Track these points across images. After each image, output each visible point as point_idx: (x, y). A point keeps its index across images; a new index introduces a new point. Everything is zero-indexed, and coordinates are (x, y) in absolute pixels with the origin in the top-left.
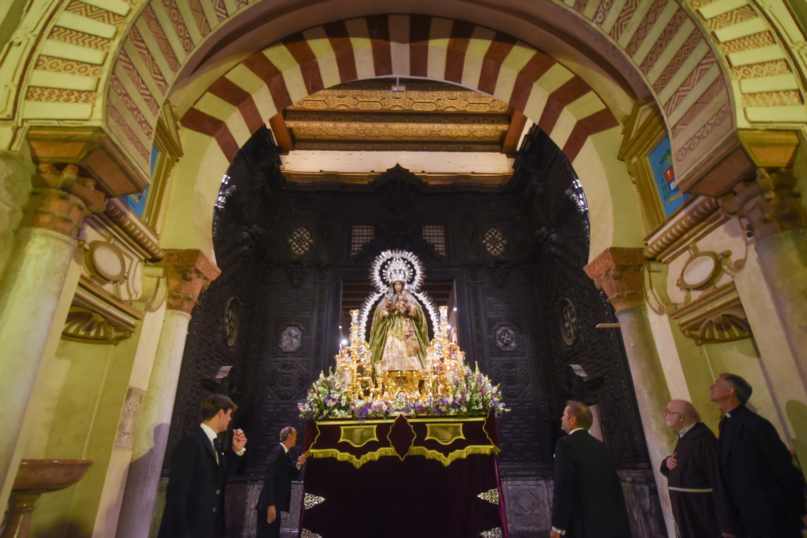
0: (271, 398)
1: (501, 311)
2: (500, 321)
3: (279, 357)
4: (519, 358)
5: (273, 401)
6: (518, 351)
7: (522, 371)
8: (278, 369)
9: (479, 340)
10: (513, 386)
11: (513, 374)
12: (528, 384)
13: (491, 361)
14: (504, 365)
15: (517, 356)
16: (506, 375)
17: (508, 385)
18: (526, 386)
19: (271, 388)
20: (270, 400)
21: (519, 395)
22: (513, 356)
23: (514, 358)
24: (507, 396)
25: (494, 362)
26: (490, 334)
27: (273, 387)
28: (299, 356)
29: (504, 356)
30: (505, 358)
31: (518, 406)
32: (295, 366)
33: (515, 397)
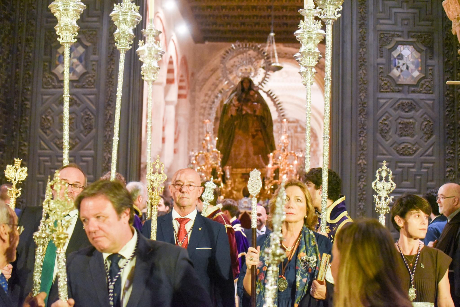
0: (46, 147)
1: (403, 19)
2: (399, 36)
3: (54, 87)
4: (423, 96)
5: (51, 151)
6: (423, 84)
7: (426, 116)
8: (54, 105)
9: (361, 65)
10: (408, 138)
11: (411, 120)
12: (432, 135)
13: (378, 98)
14: (399, 107)
15: (420, 92)
16: (399, 121)
17: (401, 136)
18: (429, 138)
19: (46, 133)
20: (46, 149)
21: (415, 151)
22: (413, 92)
23: (414, 96)
24: (398, 153)
25: (382, 101)
26: (381, 57)
27: (48, 131)
28: (83, 87)
29: (399, 91)
30: (398, 96)
31: (413, 167)
32: (78, 101)
33: (410, 154)
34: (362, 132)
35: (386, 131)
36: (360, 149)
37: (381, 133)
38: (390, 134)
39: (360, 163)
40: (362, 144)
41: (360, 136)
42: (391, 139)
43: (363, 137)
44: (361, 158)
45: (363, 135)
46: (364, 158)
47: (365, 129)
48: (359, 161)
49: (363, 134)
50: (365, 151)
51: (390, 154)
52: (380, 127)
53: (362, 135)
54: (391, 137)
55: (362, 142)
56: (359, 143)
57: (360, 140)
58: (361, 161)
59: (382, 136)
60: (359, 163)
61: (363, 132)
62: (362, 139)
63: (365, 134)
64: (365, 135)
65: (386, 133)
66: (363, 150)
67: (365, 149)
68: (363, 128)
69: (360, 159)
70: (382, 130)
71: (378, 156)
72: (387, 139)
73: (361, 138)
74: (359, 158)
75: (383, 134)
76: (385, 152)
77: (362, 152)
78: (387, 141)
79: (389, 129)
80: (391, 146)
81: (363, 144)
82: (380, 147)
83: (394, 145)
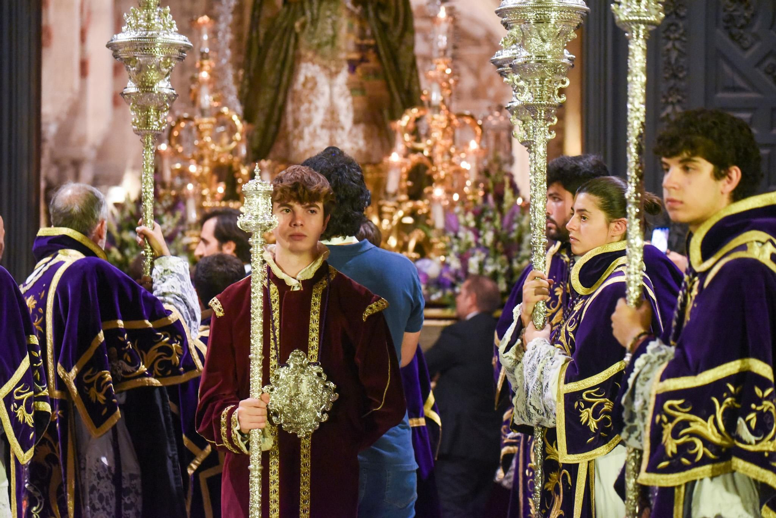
34: (673, 28)
35: (743, 21)
36: (667, 75)
37: (727, 28)
38: (755, 29)
39: (668, 115)
40: (673, 61)
41: (668, 38)
42: (757, 46)
43: (676, 39)
44: (670, 100)
45: (677, 35)
46: (679, 101)
47: (682, 18)
48: (664, 109)
49: (675, 31)
50: (680, 79)
51: (755, 89)
52: (725, 10)
53: (672, 36)
54: (757, 37)
55: (674, 55)
56: (665, 59)
57: (668, 50)
58: (669, 109)
59: (732, 37)
60: (663, 114)
61: (676, 25)
62: (674, 45)
63: (681, 31)
64: (682, 35)
65: (742, 27)
66: (675, 76)
67: (681, 75)
68: (677, 14)
69: (667, 103)
70: (731, 19)
71: (720, 95)
72: (746, 44)
73: (670, 45)
74: (663, 100)
75: (735, 31)
76: (740, 82)
77: (672, 82)
78: (746, 49)
79: (753, 15)
80: (758, 65)
81: (676, 60)
82: (727, 69)
83: (766, 63)
